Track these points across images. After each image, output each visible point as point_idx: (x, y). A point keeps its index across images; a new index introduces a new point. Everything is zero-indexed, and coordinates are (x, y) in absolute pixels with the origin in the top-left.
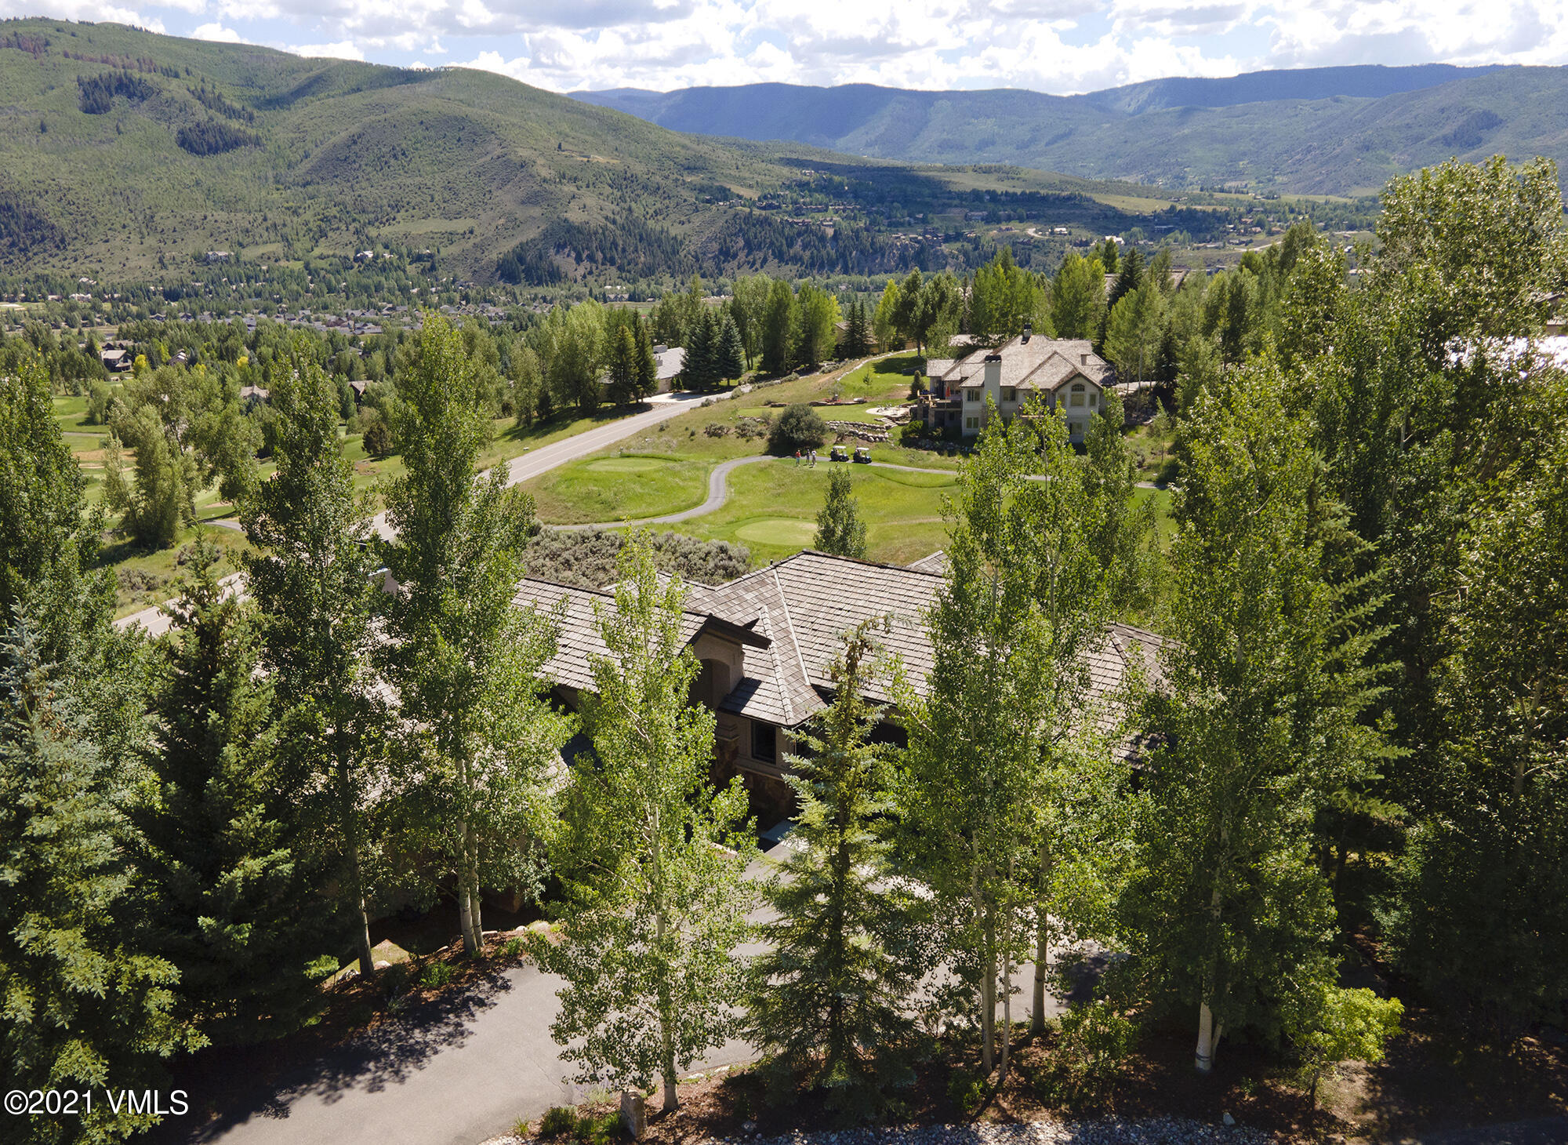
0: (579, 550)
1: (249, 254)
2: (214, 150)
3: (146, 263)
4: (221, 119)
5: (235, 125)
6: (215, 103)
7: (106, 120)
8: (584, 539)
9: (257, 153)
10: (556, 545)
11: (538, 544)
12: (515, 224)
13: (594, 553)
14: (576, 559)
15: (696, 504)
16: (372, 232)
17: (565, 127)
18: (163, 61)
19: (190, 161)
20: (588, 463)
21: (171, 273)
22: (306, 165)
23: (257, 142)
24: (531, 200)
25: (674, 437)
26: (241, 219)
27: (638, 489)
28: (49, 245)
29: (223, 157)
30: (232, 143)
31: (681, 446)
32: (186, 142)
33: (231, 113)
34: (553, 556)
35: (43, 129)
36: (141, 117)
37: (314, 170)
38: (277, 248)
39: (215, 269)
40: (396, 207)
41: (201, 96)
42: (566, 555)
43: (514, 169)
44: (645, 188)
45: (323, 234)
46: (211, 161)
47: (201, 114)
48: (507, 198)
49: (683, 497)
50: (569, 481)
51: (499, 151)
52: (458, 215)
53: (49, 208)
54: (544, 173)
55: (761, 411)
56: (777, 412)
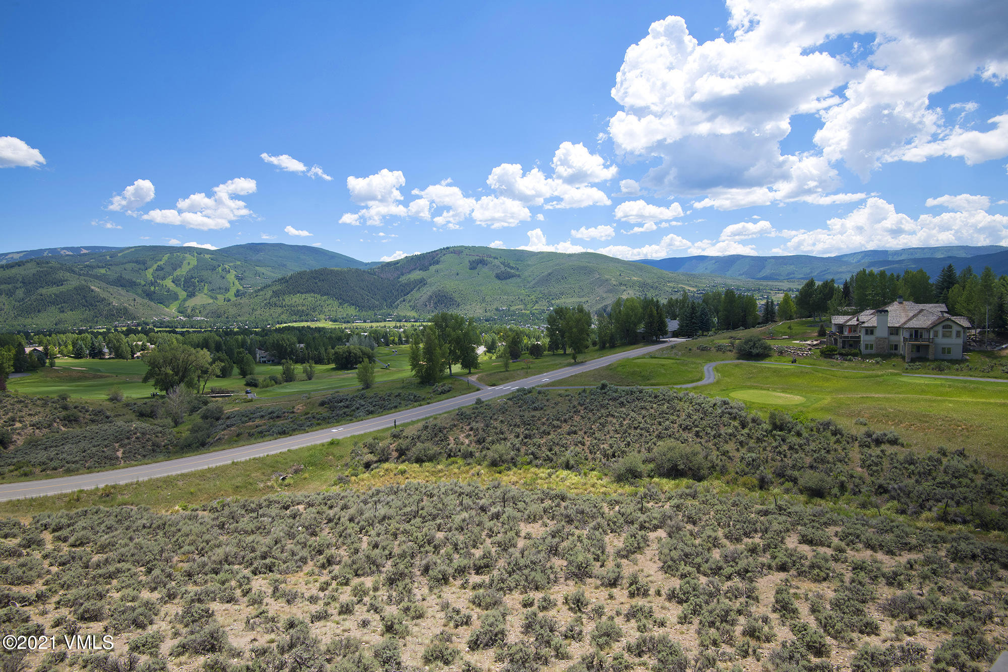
0: (630, 398)
1: (512, 308)
2: (505, 278)
3: (481, 311)
4: (509, 270)
5: (513, 271)
6: (509, 266)
7: (476, 271)
8: (632, 393)
9: (519, 280)
10: (615, 395)
11: (605, 393)
12: (603, 299)
13: (638, 400)
14: (628, 402)
15: (698, 380)
16: (553, 302)
17: (622, 269)
18: (493, 255)
19: (498, 282)
20: (634, 359)
21: (488, 314)
22: (534, 282)
23: (519, 276)
24: (610, 291)
25: (680, 351)
26: (511, 298)
27: (663, 371)
28: (454, 306)
29: (508, 281)
30: (512, 276)
31: (683, 355)
32: (498, 277)
33: (512, 268)
34: (615, 399)
35: (458, 274)
36: (485, 270)
37: (536, 283)
38: (522, 307)
39: (502, 312)
40: (562, 294)
41: (503, 263)
42: (621, 399)
43: (603, 282)
44: (652, 287)
45: (537, 302)
46: (504, 282)
47: (503, 268)
48: (601, 291)
49: (690, 376)
50: (623, 366)
51: (598, 276)
52: (583, 296)
53: (456, 296)
54: (614, 283)
55: (728, 341)
56: (737, 341)
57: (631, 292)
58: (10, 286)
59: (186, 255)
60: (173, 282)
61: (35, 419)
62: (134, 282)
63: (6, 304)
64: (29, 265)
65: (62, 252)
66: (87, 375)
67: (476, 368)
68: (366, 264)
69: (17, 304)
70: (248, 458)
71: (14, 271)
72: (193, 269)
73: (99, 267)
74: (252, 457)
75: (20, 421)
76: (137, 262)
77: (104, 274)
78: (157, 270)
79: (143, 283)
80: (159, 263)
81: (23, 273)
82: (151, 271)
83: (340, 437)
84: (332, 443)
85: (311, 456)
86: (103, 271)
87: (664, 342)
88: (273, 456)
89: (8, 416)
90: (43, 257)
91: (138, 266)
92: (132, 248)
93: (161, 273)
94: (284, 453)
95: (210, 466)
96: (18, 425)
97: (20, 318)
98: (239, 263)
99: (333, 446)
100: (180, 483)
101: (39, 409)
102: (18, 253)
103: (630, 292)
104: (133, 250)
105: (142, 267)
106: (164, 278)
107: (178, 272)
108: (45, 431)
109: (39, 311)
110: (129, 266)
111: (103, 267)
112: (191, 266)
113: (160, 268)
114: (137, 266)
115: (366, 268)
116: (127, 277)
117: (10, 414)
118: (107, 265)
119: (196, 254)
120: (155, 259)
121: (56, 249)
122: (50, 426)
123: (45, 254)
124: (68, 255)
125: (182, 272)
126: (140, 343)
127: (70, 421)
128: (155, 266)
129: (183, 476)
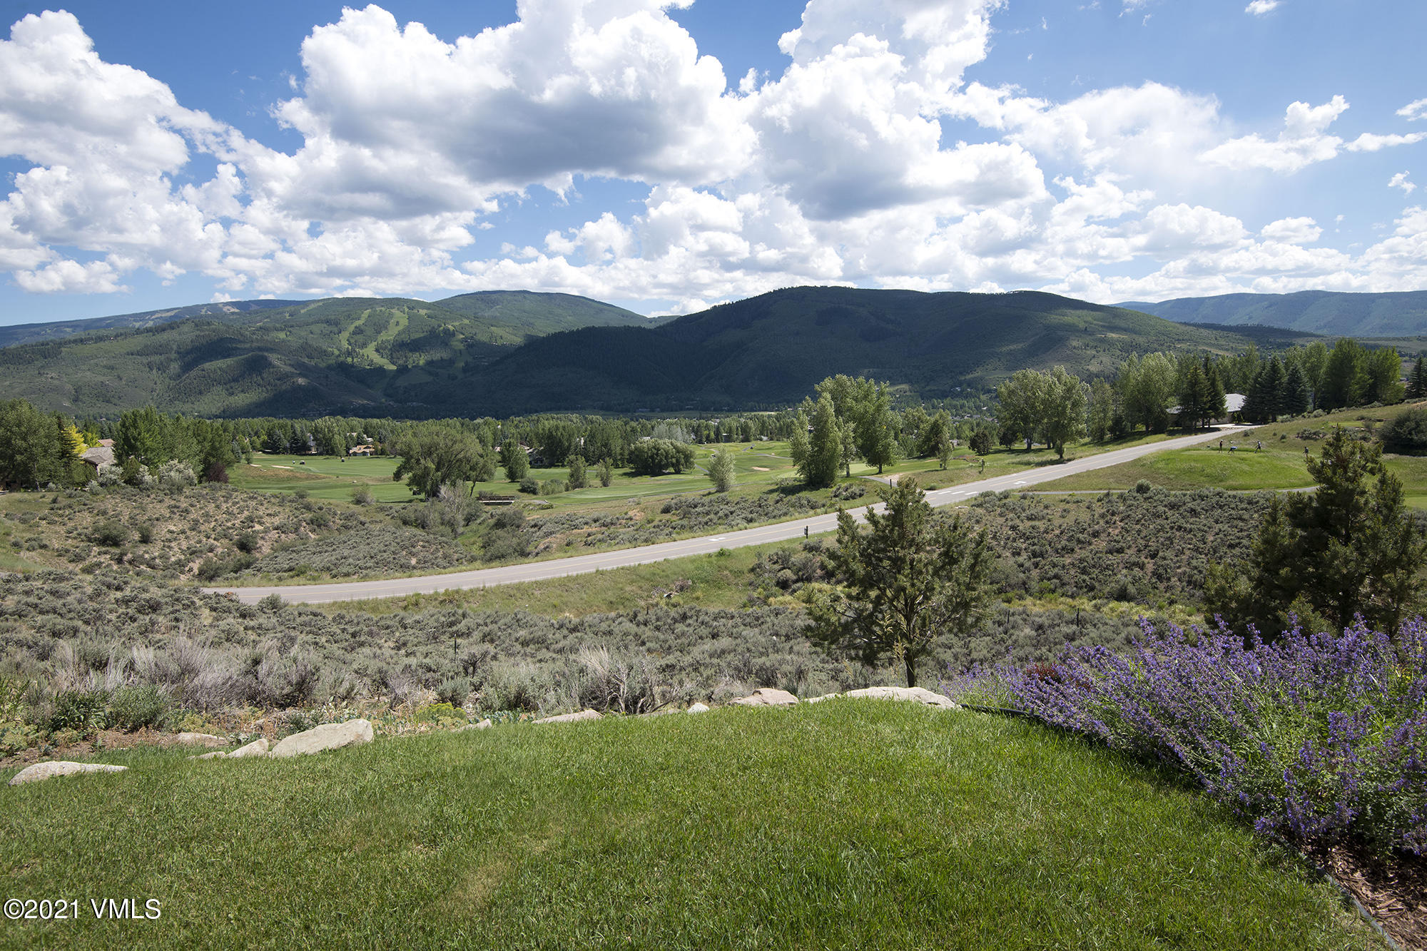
2: (878, 339)
16: (961, 378)
19: (865, 345)
20: (1180, 451)
22: (927, 344)
29: (883, 343)
32: (866, 337)
35: (798, 333)
45: (932, 379)
46: (875, 345)
50: (1165, 461)
52: (1015, 368)
54: (1075, 344)
55: (1360, 423)
56: (1378, 425)
57: (1106, 360)
58: (162, 358)
59: (393, 311)
60: (377, 350)
61: (277, 521)
62: (325, 351)
63: (158, 382)
64: (185, 328)
65: (225, 309)
66: (298, 475)
67: (889, 464)
68: (651, 320)
69: (173, 383)
70: (615, 567)
71: (165, 336)
72: (403, 331)
73: (277, 330)
74: (620, 566)
75: (260, 523)
76: (328, 322)
77: (283, 341)
78: (354, 333)
79: (337, 352)
80: (358, 323)
81: (178, 338)
82: (345, 336)
83: (731, 548)
84: (722, 554)
85: (697, 568)
86: (282, 335)
87: (1218, 429)
88: (647, 566)
89: (244, 516)
90: (202, 316)
91: (330, 328)
92: (319, 301)
93: (360, 338)
94: (659, 563)
95: (570, 574)
96: (258, 527)
97: (177, 402)
98: (466, 321)
99: (723, 558)
100: (537, 593)
101: (277, 509)
102: (168, 311)
103: (1104, 359)
104: (321, 304)
105: (336, 330)
106: (364, 345)
107: (383, 336)
108: (292, 536)
109: (201, 393)
110: (317, 328)
111: (282, 330)
112: (400, 328)
113: (358, 331)
114: (327, 329)
115: (652, 326)
116: (315, 344)
117: (246, 513)
118: (287, 327)
119: (406, 310)
120: (350, 317)
121: (216, 304)
122: (296, 530)
123: (203, 312)
124: (233, 313)
125: (389, 335)
126: (355, 434)
127: (319, 526)
128: (352, 328)
129: (540, 585)
